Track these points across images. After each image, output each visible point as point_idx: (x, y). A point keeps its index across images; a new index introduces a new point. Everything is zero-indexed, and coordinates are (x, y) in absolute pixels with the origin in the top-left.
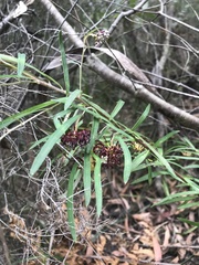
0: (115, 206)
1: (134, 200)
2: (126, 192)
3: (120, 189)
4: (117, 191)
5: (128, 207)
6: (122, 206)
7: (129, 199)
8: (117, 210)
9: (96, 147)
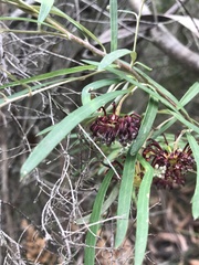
0: (167, 243)
1: (194, 240)
2: (186, 227)
3: (176, 221)
4: (172, 223)
5: (185, 247)
6: (176, 246)
7: (188, 238)
8: (170, 249)
9: (148, 148)
